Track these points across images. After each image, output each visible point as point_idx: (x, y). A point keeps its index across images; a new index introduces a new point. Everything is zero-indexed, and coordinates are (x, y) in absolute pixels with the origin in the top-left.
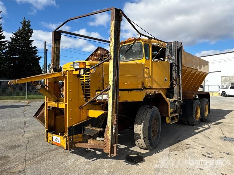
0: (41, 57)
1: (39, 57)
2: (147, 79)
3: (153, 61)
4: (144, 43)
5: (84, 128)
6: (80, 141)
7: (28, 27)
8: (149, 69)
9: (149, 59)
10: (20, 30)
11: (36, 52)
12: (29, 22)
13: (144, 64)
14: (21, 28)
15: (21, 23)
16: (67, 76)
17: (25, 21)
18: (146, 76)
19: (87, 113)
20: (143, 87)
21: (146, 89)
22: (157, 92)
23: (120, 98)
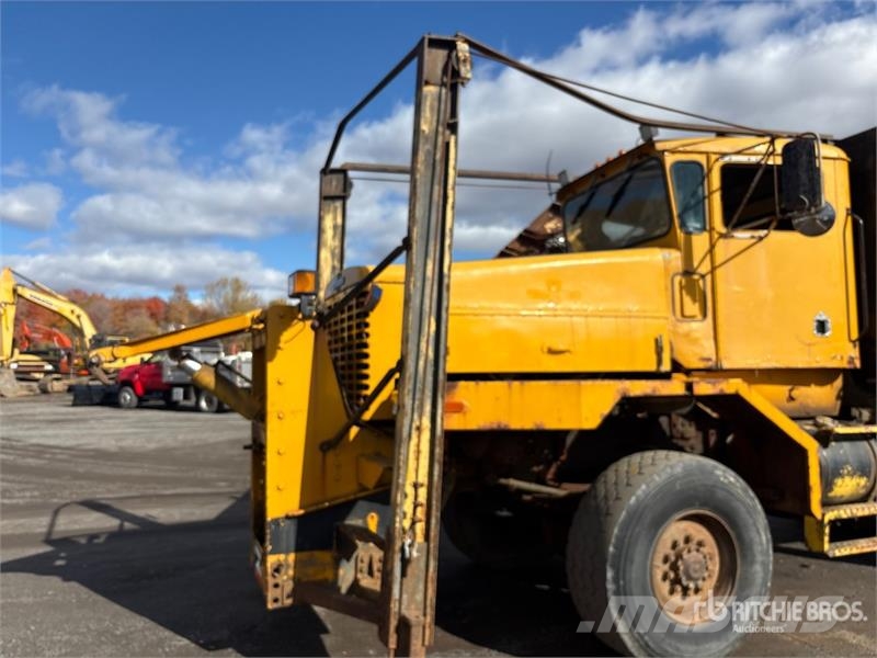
5: (339, 530)
20: (666, 367)
21: (688, 372)
22: (704, 388)
23: (458, 408)
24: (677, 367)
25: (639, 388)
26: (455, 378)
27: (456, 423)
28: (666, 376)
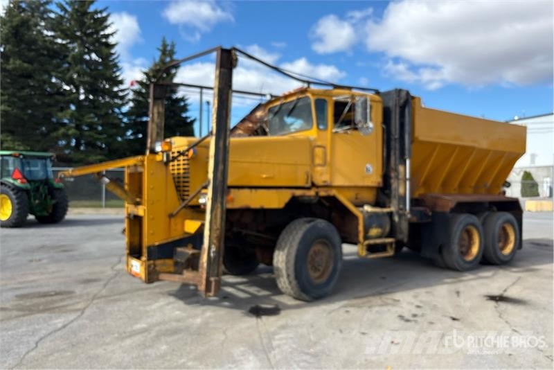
0: (194, 120)
1: (192, 119)
2: (319, 169)
3: (336, 132)
4: (316, 97)
5: (176, 251)
6: (168, 270)
7: (171, 57)
8: (324, 147)
9: (326, 129)
10: (156, 65)
11: (185, 109)
12: (173, 46)
13: (315, 140)
14: (157, 59)
15: (158, 49)
16: (146, 163)
17: (165, 46)
18: (318, 161)
19: (183, 225)
20: (309, 185)
21: (318, 187)
22: (323, 193)
23: (232, 200)
24: (313, 185)
25: (298, 193)
26: (231, 187)
27: (230, 206)
28: (308, 188)
